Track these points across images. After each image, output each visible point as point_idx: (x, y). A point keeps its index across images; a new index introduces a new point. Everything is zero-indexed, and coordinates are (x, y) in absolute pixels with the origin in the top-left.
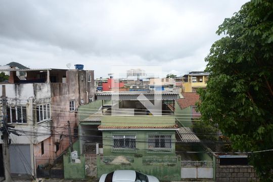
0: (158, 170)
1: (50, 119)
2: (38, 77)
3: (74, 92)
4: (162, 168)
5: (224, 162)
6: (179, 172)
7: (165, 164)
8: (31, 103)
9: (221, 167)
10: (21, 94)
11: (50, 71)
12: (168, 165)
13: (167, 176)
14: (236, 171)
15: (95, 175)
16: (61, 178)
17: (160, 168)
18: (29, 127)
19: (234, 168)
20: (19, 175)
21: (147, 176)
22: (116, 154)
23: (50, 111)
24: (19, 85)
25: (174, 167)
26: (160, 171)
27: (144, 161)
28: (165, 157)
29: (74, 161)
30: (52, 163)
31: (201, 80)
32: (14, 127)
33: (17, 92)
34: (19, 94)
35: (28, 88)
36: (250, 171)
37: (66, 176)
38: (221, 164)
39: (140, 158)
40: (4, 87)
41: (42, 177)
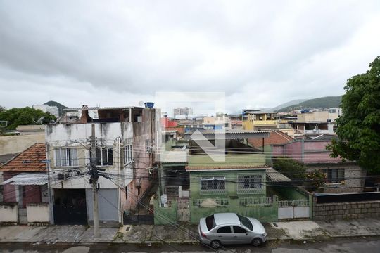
0: (255, 212)
1: (133, 161)
2: (108, 116)
3: (148, 132)
4: (259, 210)
5: (321, 200)
6: (276, 213)
7: (262, 205)
8: (118, 143)
9: (318, 205)
10: (108, 135)
11: (132, 109)
12: (265, 206)
13: (264, 217)
14: (332, 208)
15: (188, 220)
16: (151, 225)
17: (257, 209)
18: (116, 169)
19: (330, 206)
20: (104, 222)
21: (249, 218)
22: (204, 196)
23: (133, 151)
24: (105, 124)
25: (271, 208)
26: (257, 212)
27: (240, 203)
28: (262, 197)
29: (163, 205)
30: (133, 208)
31: (261, 118)
32: (104, 170)
33: (103, 131)
34: (105, 134)
35: (115, 128)
36: (345, 208)
37: (156, 222)
38: (318, 202)
39: (235, 200)
40: (93, 126)
41: (130, 223)
